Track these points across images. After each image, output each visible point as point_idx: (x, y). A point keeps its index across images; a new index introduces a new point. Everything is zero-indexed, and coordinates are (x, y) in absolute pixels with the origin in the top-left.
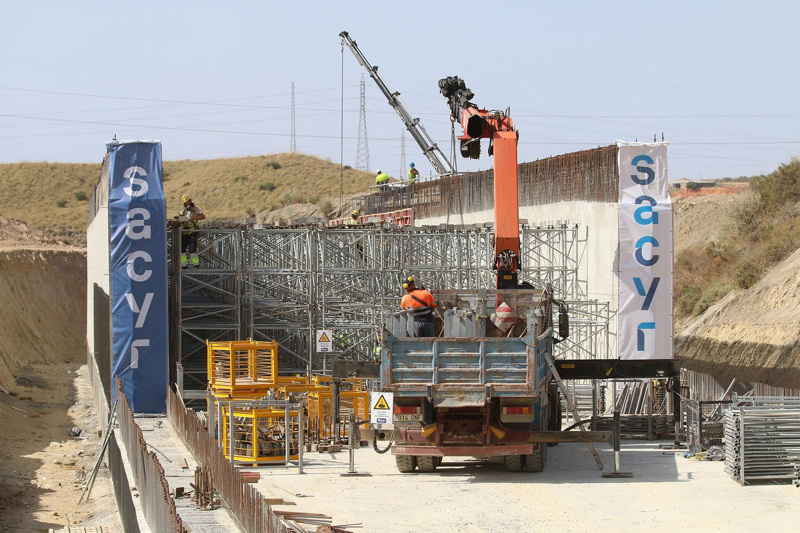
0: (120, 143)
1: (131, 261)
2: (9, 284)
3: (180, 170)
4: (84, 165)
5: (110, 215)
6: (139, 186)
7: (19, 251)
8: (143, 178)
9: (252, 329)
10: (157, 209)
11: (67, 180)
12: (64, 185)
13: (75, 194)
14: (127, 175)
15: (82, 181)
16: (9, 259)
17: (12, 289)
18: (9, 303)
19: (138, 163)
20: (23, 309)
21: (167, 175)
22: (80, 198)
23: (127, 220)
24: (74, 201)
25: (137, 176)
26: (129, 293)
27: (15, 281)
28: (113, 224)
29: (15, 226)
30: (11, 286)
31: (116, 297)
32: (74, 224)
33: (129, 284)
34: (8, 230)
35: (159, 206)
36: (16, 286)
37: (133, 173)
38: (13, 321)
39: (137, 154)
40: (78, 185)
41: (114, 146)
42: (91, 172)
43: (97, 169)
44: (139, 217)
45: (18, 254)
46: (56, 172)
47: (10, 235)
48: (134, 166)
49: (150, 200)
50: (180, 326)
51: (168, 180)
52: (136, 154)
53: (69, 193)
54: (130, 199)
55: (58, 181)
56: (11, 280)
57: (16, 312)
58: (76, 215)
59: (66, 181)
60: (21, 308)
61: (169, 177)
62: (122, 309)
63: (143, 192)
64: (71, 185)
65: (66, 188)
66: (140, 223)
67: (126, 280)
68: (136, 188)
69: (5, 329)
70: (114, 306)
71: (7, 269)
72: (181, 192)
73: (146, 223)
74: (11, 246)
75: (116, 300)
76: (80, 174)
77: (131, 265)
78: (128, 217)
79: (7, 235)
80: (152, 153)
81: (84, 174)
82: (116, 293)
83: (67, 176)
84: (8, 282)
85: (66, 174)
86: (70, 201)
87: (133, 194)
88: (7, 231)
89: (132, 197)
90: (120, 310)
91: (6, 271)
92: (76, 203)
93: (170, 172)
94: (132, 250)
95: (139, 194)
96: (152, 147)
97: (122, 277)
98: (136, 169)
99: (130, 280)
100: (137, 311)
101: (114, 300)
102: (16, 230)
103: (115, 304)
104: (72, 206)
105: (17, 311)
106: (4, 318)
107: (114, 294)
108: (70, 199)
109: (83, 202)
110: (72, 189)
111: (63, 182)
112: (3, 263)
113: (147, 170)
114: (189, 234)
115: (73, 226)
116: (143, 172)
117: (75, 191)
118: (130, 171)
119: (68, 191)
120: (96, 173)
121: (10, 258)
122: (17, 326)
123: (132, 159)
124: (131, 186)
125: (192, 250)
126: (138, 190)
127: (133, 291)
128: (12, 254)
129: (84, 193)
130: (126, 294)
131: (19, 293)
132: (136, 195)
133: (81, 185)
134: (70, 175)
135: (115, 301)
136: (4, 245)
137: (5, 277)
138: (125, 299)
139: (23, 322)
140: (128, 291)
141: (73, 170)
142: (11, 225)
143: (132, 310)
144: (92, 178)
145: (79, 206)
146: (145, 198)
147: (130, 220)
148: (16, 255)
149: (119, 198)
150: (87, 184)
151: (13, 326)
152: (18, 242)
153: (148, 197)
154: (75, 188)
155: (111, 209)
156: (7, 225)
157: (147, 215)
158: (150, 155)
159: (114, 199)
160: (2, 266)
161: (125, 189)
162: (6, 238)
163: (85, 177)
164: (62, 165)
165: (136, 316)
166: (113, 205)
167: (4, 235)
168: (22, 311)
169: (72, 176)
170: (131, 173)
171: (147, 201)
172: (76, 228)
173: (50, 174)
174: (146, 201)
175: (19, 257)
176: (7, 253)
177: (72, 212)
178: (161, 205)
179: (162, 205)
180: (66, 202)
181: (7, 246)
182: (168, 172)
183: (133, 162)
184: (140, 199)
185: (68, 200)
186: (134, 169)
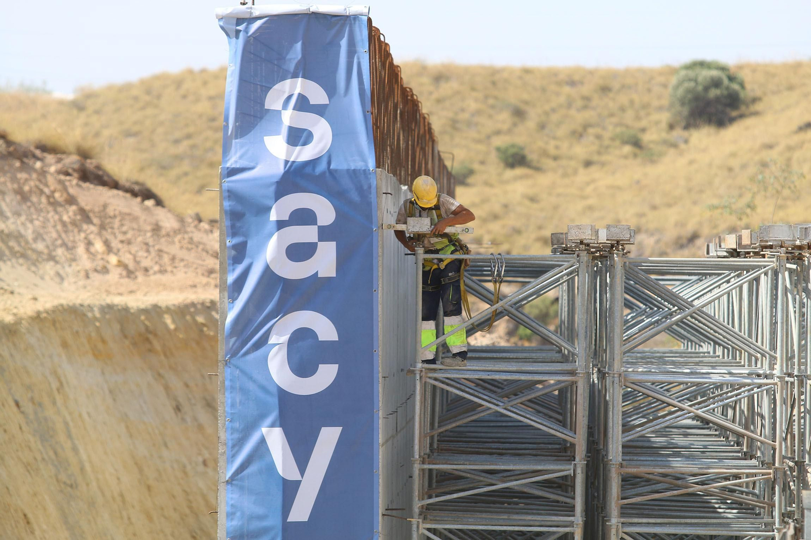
0: (256, 13)
1: (279, 338)
2: (168, 395)
3: (791, 88)
4: (527, 71)
5: (226, 212)
6: (305, 134)
7: (203, 304)
8: (320, 110)
9: (613, 531)
10: (355, 196)
11: (478, 112)
12: (469, 124)
13: (498, 149)
14: (274, 100)
15: (519, 114)
16: (172, 327)
17: (178, 409)
18: (166, 445)
19: (305, 70)
20: (205, 463)
21: (755, 100)
22: (510, 160)
23: (271, 226)
24: (493, 168)
25: (303, 104)
26: (273, 425)
27: (187, 386)
28: (234, 234)
29: (197, 236)
30: (175, 399)
31: (236, 436)
32: (489, 232)
33: (274, 401)
34: (177, 245)
35: (360, 190)
36: (189, 399)
37: (290, 97)
38: (174, 497)
39: (303, 44)
40: (505, 127)
41: (240, 21)
42: (544, 90)
43: (559, 84)
44: (303, 217)
45: (198, 312)
46: (446, 88)
47: (182, 260)
48: (295, 76)
49: (336, 171)
50: (414, 521)
51: (756, 114)
52: (299, 46)
53: (481, 147)
54: (280, 170)
55: (451, 115)
56: (176, 384)
57: (185, 473)
58: (497, 208)
59: (473, 115)
60: (200, 459)
61: (758, 107)
62: (252, 469)
63: (318, 149)
64: (489, 125)
65: (473, 134)
66: (306, 234)
67: (264, 389)
68: (297, 137)
69: (150, 518)
70: (232, 462)
71: (165, 355)
72: (790, 148)
73: (325, 234)
74: (182, 289)
75: (239, 443)
76: (513, 96)
77: (280, 349)
78: (273, 216)
79: (173, 259)
80: (344, 43)
81: (525, 96)
82: (237, 425)
83: (476, 100)
84: (167, 388)
85: (474, 94)
86: (482, 168)
87: (289, 153)
88: (174, 249)
89: (287, 162)
90: (246, 472)
91: (162, 357)
92: (500, 175)
93: (765, 94)
94: (282, 310)
95: (305, 154)
96: (343, 26)
97: (254, 381)
98: (298, 86)
99: (275, 391)
100: (293, 474)
101: (230, 444)
102: (201, 247)
103: (234, 456)
104: (487, 184)
105: (189, 468)
106: (149, 488)
107: (232, 428)
108: (482, 163)
109: (519, 171)
110: (489, 137)
111: (465, 116)
112: (156, 335)
113: (331, 90)
114: (443, 266)
115: (487, 239)
116: (317, 95)
117: (499, 141)
118: (284, 92)
119: (479, 141)
120: (558, 94)
121: (174, 321)
122: (187, 511)
123: (288, 57)
124: (284, 131)
125: (451, 308)
126: (305, 144)
127: (283, 422)
128: (182, 311)
129: (522, 149)
130: (264, 430)
131: (195, 419)
132: (297, 157)
133: (515, 125)
134: (486, 97)
135: (233, 446)
136: (165, 287)
137: (159, 375)
138: (263, 441)
139: (204, 497)
140: (269, 420)
141: (494, 83)
142: (186, 232)
143: (281, 473)
144: (547, 107)
145: (507, 182)
146: (322, 167)
147: (281, 225)
148: (193, 316)
149: (252, 165)
150: (531, 124)
151: (175, 509)
152: (205, 280)
153: (329, 163)
154: (498, 133)
155: (227, 194)
156: (176, 232)
157: (326, 212)
158: (340, 46)
159: (238, 166)
160: (150, 343)
161: (267, 140)
162: (169, 269)
163: (526, 103)
164: (467, 70)
165: (290, 489)
166: (230, 184)
167: (166, 259)
168: (201, 468)
169: (491, 101)
170: (286, 95)
171: (327, 174)
172: (494, 242)
173: (431, 93)
174: (323, 173)
175: (200, 319)
176: (168, 310)
177: (485, 201)
178: (365, 187)
179: (370, 187)
180: (471, 172)
181: (172, 289)
182: (758, 93)
183: (292, 67)
184: (308, 170)
185: (476, 166)
186: (293, 87)
